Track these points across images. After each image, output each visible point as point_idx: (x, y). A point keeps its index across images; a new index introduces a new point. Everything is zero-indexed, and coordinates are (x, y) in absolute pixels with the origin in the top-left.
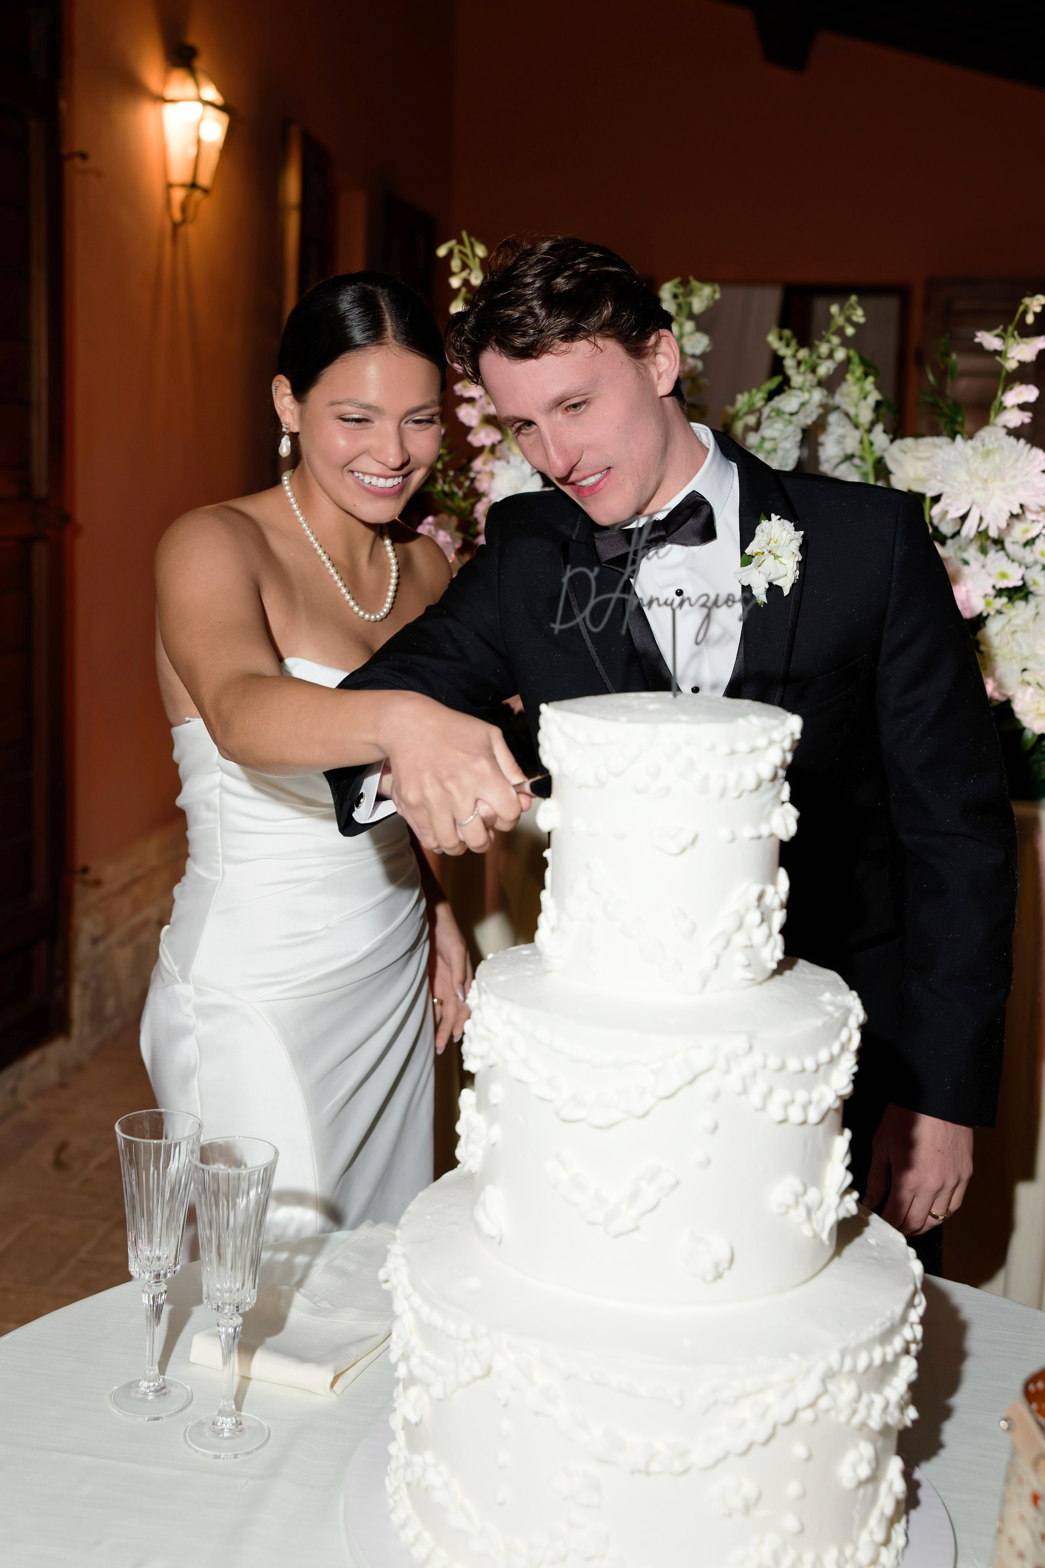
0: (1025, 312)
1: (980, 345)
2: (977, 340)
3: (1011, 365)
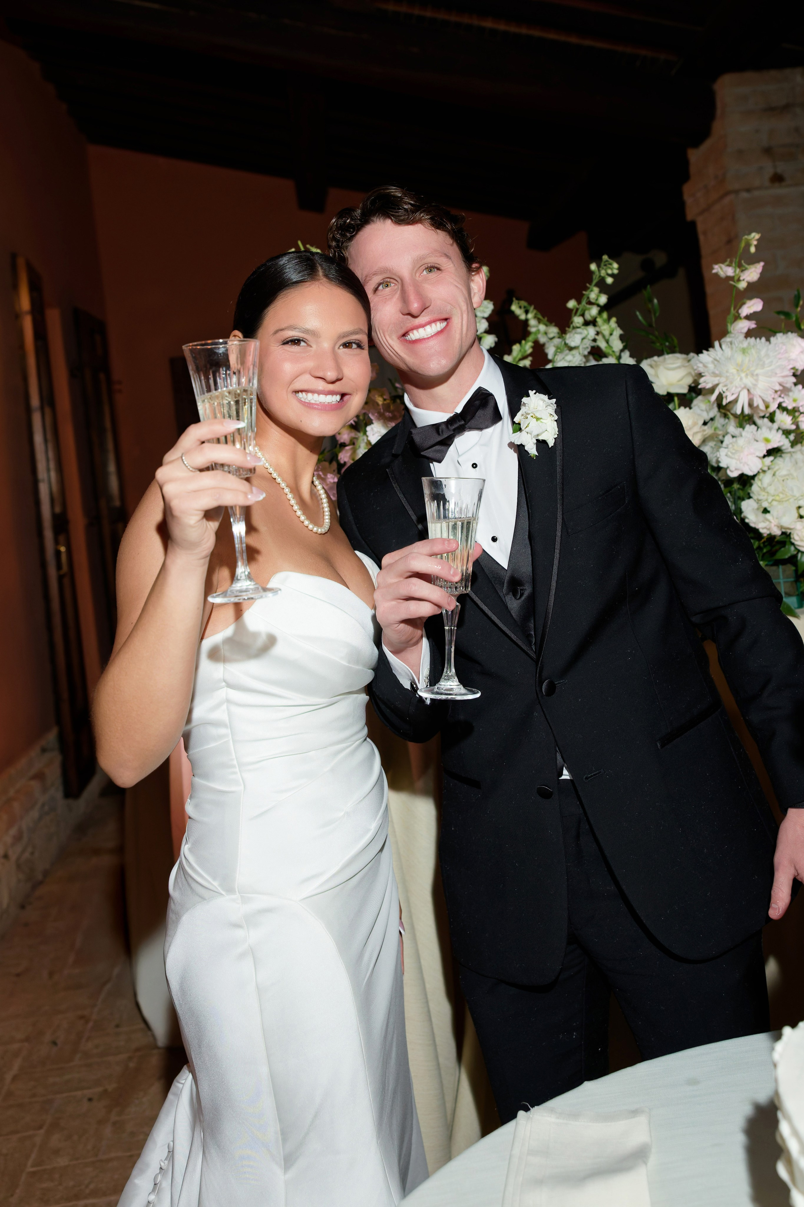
0: (748, 245)
1: (716, 275)
2: (714, 271)
3: (742, 285)
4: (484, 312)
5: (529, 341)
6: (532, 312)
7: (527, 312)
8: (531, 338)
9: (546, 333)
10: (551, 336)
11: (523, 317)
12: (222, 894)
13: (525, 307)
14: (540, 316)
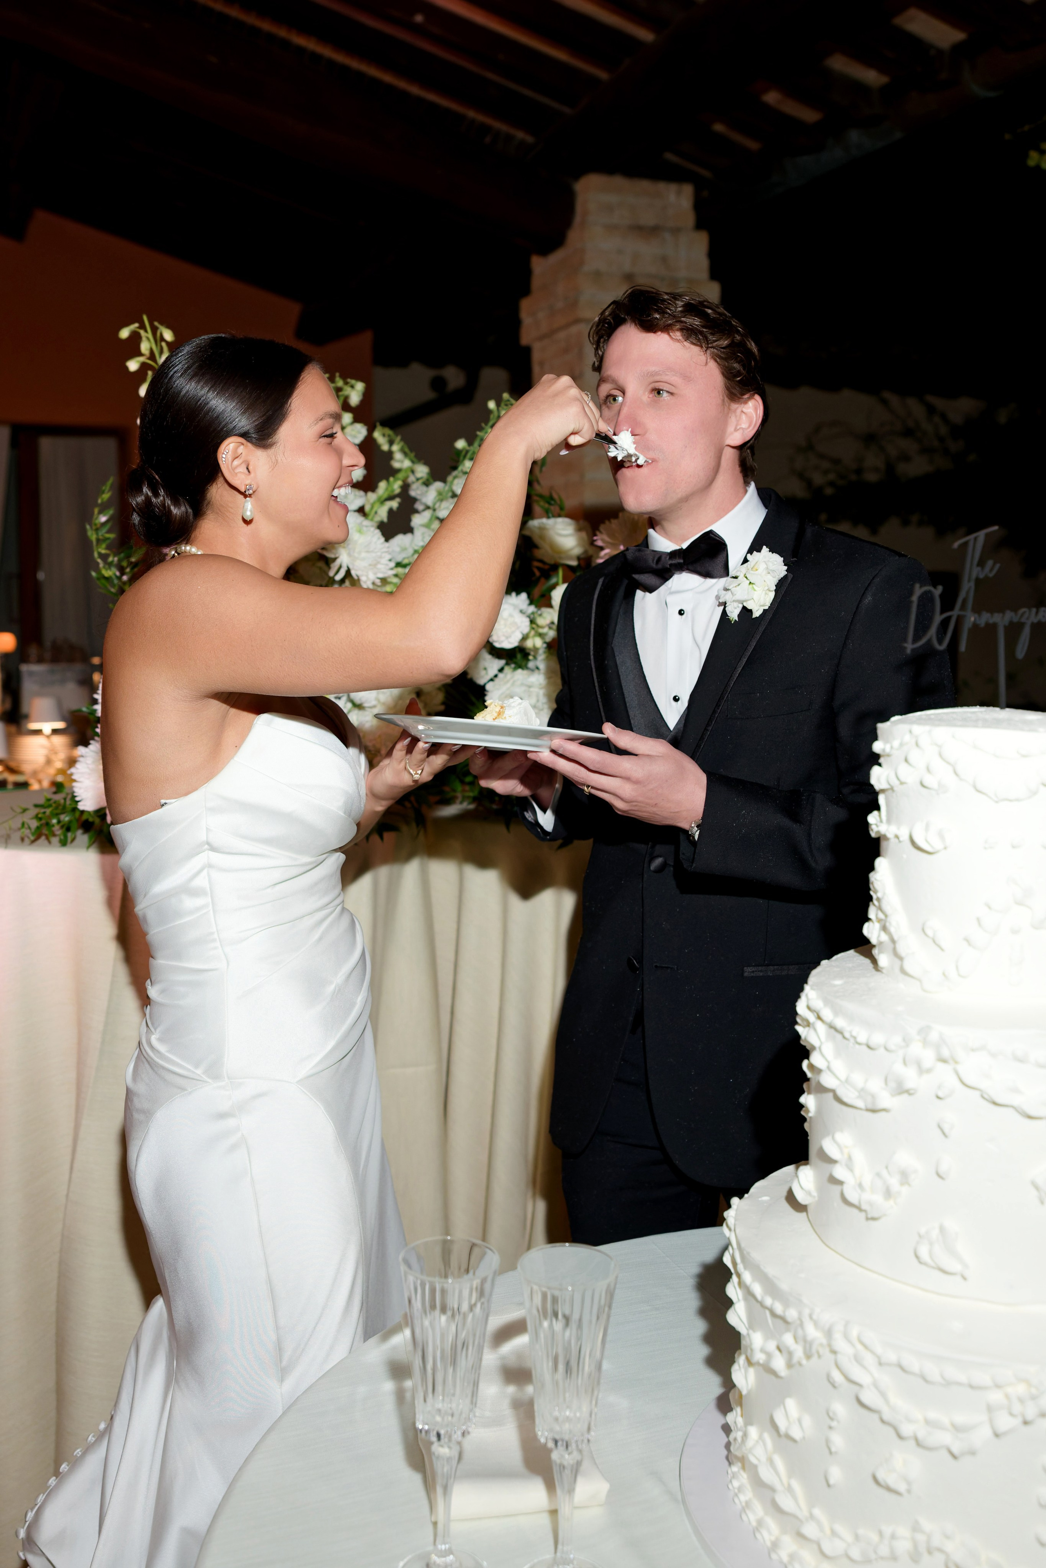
4: (355, 437)
5: (398, 479)
6: (398, 443)
7: (391, 443)
8: (401, 475)
9: (413, 472)
10: (419, 475)
11: (385, 447)
12: (207, 1082)
13: (389, 436)
14: (407, 450)
